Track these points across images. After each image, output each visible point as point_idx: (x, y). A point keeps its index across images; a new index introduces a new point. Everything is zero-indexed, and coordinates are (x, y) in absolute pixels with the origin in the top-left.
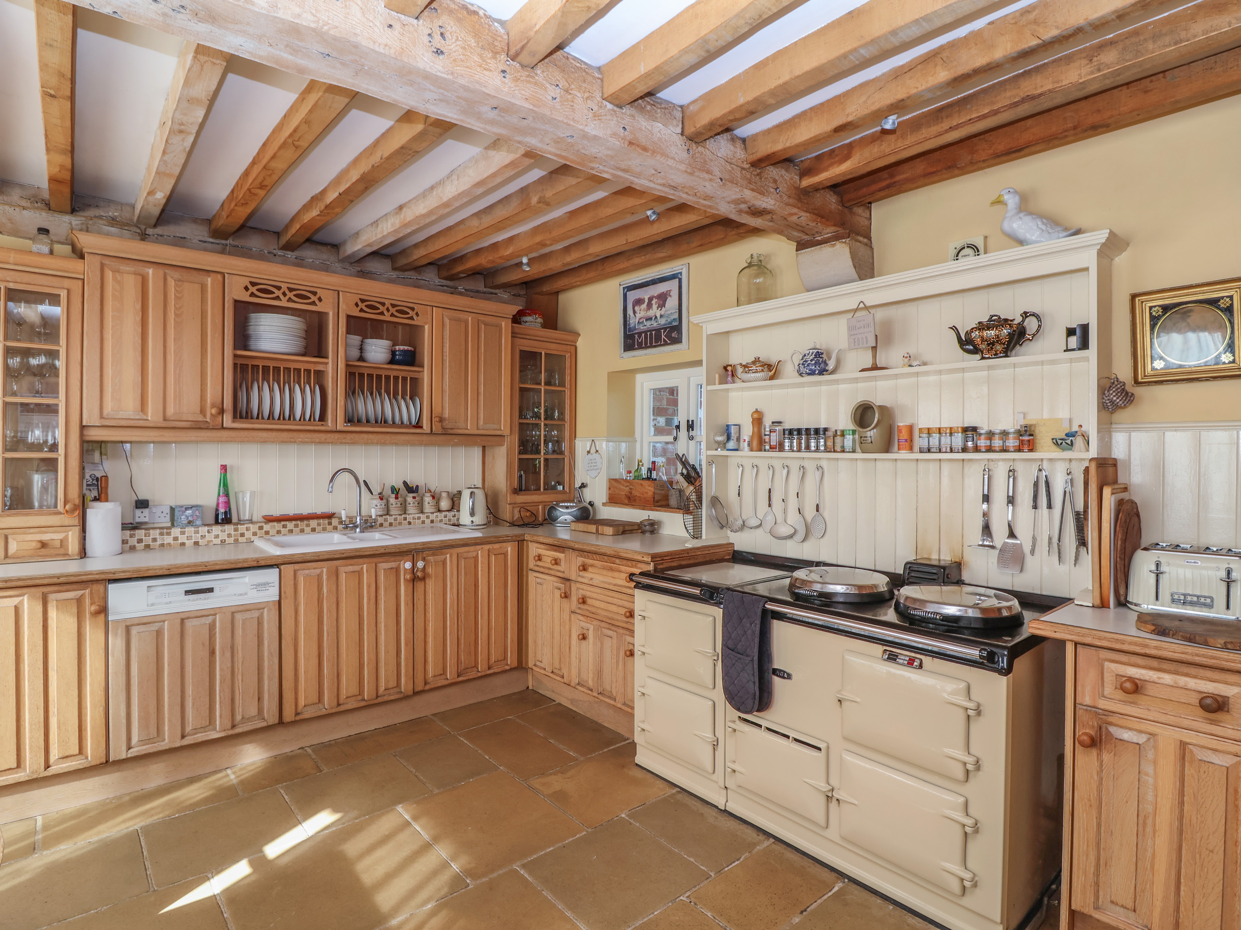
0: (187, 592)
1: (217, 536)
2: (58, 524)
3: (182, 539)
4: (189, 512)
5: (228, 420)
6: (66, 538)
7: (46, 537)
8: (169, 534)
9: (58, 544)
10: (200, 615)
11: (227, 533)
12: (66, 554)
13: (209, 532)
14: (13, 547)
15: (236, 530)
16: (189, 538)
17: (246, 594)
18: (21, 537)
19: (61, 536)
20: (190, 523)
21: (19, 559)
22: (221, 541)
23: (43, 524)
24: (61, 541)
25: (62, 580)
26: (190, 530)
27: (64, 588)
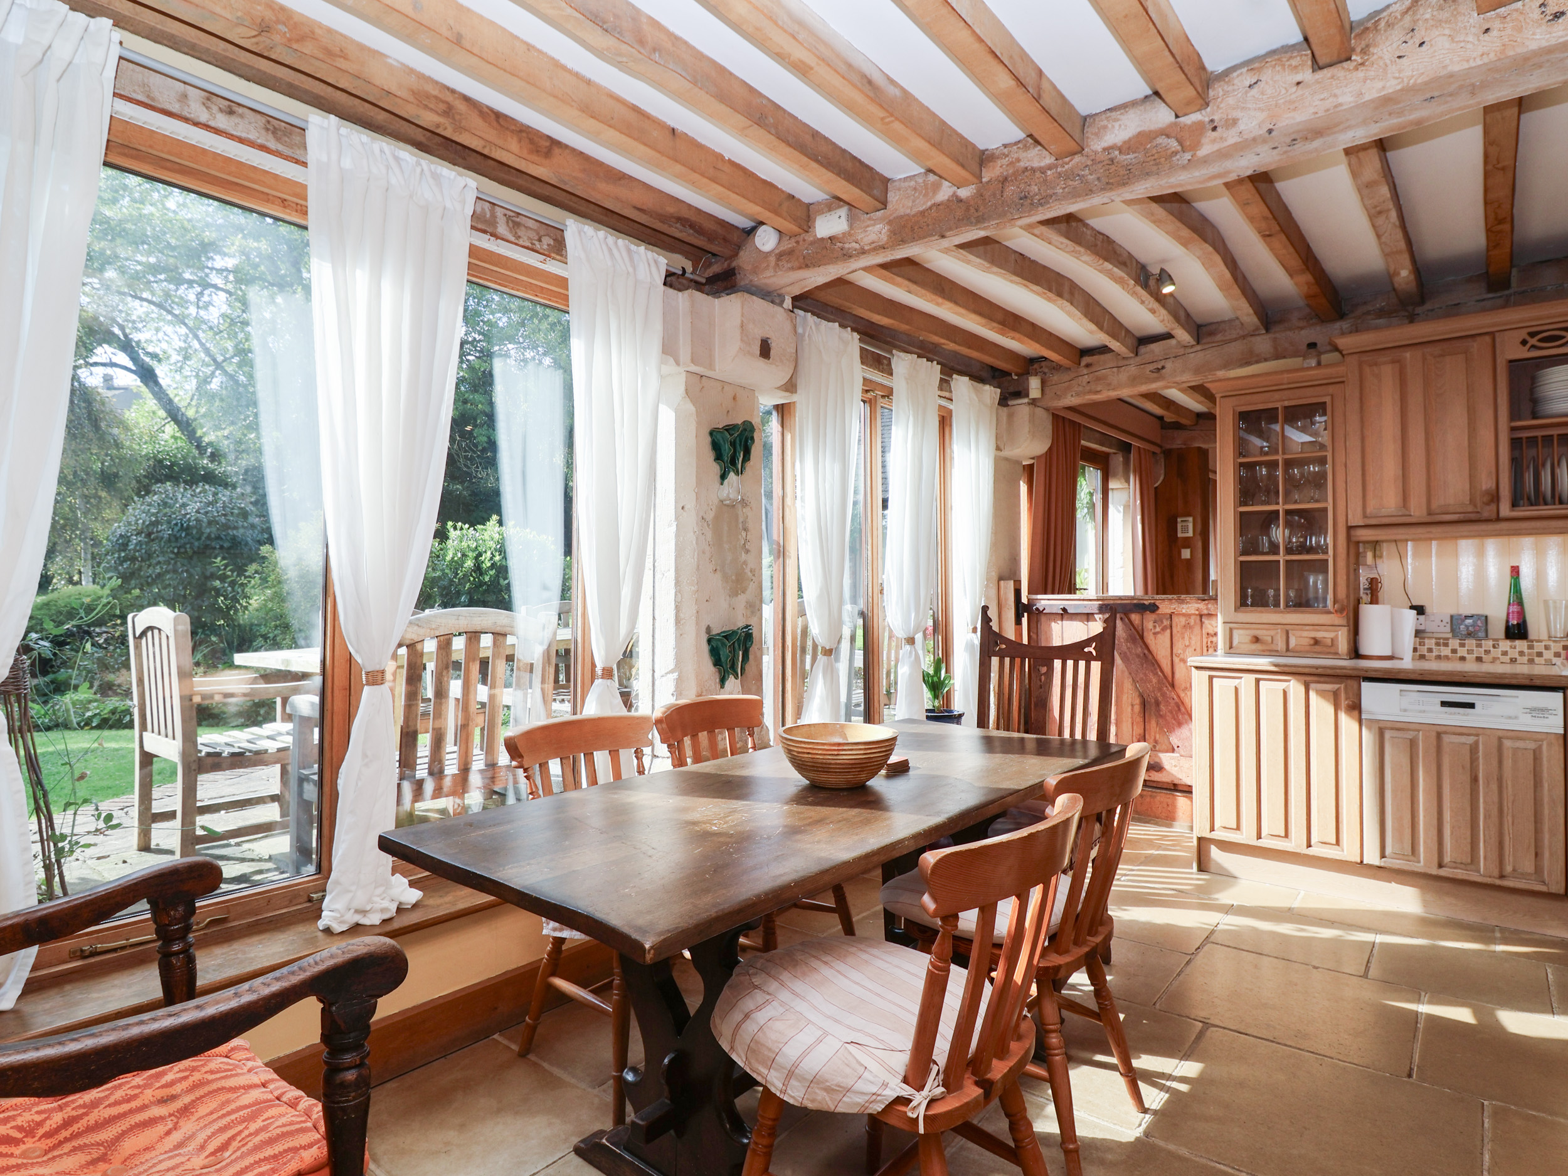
0: (1444, 704)
1: (1505, 653)
2: (1329, 623)
3: (1462, 652)
5: (1505, 510)
6: (1337, 636)
7: (1319, 635)
8: (1446, 645)
9: (1329, 642)
10: (1461, 731)
11: (1518, 650)
12: (1337, 653)
13: (1494, 647)
14: (1293, 642)
15: (1530, 647)
16: (1470, 652)
17: (1516, 718)
18: (1298, 633)
19: (1332, 635)
20: (1470, 635)
21: (1297, 653)
22: (1511, 659)
23: (1316, 622)
24: (1332, 640)
25: (1320, 671)
26: (1471, 643)
27: (1322, 679)
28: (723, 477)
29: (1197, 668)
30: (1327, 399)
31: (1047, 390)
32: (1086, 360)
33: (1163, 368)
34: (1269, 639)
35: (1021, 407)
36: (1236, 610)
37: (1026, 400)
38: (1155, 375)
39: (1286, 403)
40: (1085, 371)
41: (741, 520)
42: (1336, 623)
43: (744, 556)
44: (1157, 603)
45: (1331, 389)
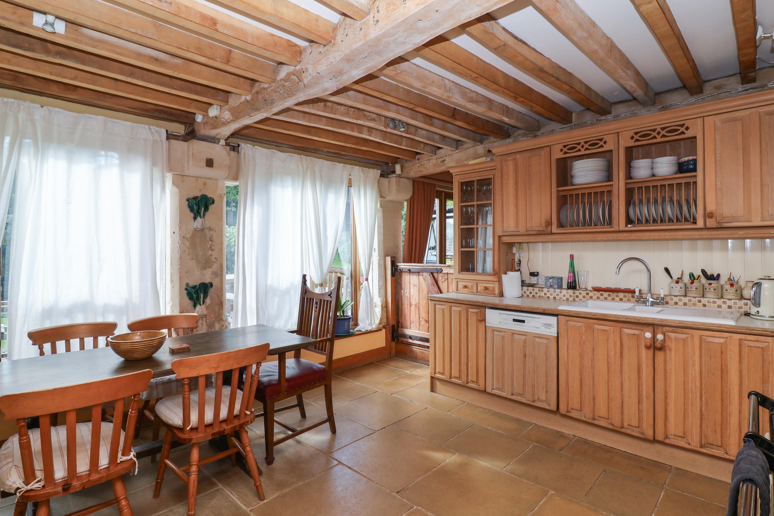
0: (514, 320)
1: (564, 296)
2: (491, 280)
3: (548, 295)
4: (551, 280)
5: (554, 228)
6: (494, 286)
7: (488, 285)
8: (542, 291)
9: (491, 289)
10: (520, 334)
11: (569, 294)
12: (494, 294)
13: (560, 293)
14: (479, 289)
15: (574, 293)
16: (551, 294)
17: (539, 328)
18: (481, 284)
19: (492, 286)
20: (551, 286)
22: (567, 299)
23: (487, 280)
25: (471, 303)
26: (551, 290)
27: (472, 307)
28: (195, 218)
29: (431, 300)
30: (492, 176)
31: (404, 170)
32: (417, 157)
33: (445, 160)
34: (470, 287)
35: (393, 179)
36: (459, 272)
37: (394, 175)
38: (442, 164)
39: (477, 178)
40: (417, 162)
41: (208, 237)
42: (494, 280)
43: (210, 252)
44: (442, 268)
45: (493, 172)
